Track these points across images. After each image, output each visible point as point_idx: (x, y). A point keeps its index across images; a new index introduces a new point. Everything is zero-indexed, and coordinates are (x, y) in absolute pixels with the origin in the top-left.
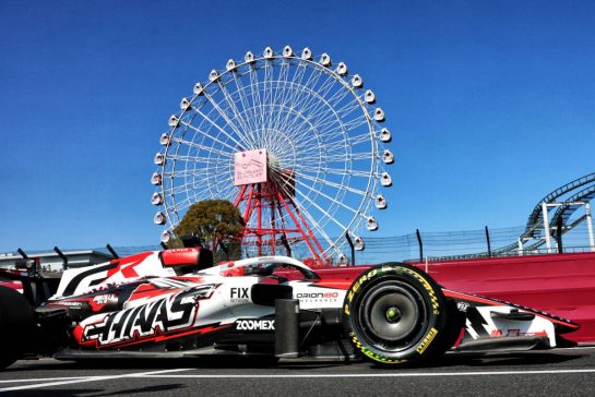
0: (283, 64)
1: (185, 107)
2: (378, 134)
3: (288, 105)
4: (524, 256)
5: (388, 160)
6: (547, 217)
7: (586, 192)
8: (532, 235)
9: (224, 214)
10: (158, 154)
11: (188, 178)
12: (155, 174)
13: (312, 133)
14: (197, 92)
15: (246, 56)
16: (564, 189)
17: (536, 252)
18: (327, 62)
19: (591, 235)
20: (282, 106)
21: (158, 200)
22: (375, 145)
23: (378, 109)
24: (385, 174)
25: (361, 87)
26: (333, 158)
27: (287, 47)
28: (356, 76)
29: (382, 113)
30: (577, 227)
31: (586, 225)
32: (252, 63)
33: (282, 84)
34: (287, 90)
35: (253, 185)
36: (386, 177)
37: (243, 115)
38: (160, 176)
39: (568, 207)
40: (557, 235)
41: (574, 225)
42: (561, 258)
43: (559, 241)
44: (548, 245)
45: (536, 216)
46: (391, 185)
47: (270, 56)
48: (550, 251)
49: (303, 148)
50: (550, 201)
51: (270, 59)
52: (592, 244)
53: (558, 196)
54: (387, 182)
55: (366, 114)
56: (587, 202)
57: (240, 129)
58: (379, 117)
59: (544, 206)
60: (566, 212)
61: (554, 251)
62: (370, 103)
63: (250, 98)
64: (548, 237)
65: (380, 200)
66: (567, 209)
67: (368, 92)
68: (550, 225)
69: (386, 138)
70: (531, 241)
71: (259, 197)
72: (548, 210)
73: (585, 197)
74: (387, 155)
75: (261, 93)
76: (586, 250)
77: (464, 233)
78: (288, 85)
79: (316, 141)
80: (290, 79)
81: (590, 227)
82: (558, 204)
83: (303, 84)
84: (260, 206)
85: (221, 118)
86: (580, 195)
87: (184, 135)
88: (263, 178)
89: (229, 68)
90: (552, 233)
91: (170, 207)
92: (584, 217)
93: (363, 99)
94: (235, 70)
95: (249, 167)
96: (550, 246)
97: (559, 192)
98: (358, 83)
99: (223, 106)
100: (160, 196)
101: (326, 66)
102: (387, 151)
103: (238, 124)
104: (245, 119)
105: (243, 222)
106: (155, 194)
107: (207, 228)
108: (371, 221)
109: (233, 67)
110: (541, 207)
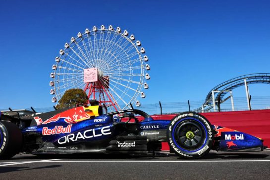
0: (101, 33)
1: (62, 53)
2: (143, 58)
3: (105, 49)
4: (204, 113)
5: (148, 68)
6: (214, 97)
7: (230, 86)
8: (207, 104)
9: (79, 94)
10: (52, 73)
11: (65, 82)
12: (51, 82)
13: (115, 60)
14: (66, 47)
15: (86, 31)
16: (221, 85)
17: (209, 111)
18: (119, 30)
19: (233, 105)
20: (102, 50)
21: (53, 92)
22: (142, 63)
23: (142, 48)
24: (147, 74)
25: (134, 39)
26: (125, 69)
27: (103, 26)
28: (132, 35)
29: (144, 50)
30: (226, 101)
31: (230, 100)
32: (89, 33)
33: (101, 41)
34: (103, 43)
35: (92, 83)
36: (147, 75)
37: (86, 55)
38: (53, 82)
39: (223, 93)
40: (218, 104)
41: (225, 100)
42: (220, 114)
43: (219, 106)
44: (214, 108)
45: (210, 96)
46: (149, 79)
47: (96, 29)
48: (215, 111)
49: (112, 66)
50: (215, 90)
51: (95, 31)
52: (233, 108)
53: (219, 88)
54: (148, 78)
55: (137, 50)
56: (231, 90)
57: (86, 61)
58: (142, 51)
59: (213, 92)
60: (222, 94)
61: (217, 111)
62: (139, 46)
63: (88, 48)
64: (214, 105)
65: (146, 85)
66: (222, 93)
67: (137, 41)
68: (215, 100)
69: (146, 59)
70: (207, 107)
71: (94, 88)
72: (215, 94)
73: (230, 88)
74: (147, 66)
75: (93, 45)
76: (230, 111)
77: (179, 103)
78: (104, 41)
79: (117, 63)
80: (105, 39)
81: (232, 101)
82: (218, 91)
83: (110, 40)
84: (95, 92)
85: (77, 56)
86: (228, 88)
87: (62, 65)
88: (96, 80)
89: (79, 36)
90: (216, 103)
91: (58, 95)
92: (230, 97)
93: (135, 44)
94: (81, 36)
95: (90, 75)
96: (215, 109)
97: (219, 86)
98: (133, 38)
99: (78, 51)
100: (53, 90)
101: (119, 32)
102: (147, 65)
103: (84, 59)
104: (87, 56)
105: (87, 98)
106: (52, 90)
107: (72, 100)
108: (142, 94)
109: (80, 35)
110: (211, 93)
